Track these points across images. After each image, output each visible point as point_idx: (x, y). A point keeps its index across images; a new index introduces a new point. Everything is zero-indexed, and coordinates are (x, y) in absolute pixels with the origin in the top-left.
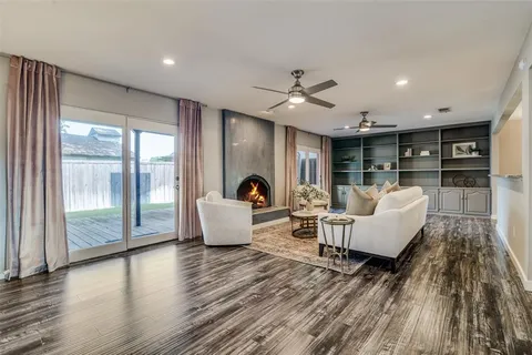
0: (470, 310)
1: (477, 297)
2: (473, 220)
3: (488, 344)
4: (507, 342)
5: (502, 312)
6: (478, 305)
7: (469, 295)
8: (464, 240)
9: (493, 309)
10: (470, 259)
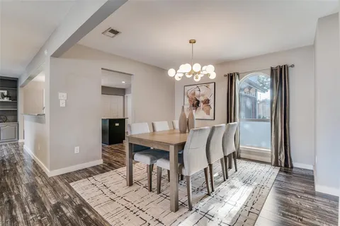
0: (22, 204)
1: (24, 194)
2: (6, 145)
3: (39, 218)
4: (48, 209)
5: (41, 196)
6: (26, 198)
7: (18, 197)
8: (3, 161)
9: (36, 196)
10: (12, 173)
